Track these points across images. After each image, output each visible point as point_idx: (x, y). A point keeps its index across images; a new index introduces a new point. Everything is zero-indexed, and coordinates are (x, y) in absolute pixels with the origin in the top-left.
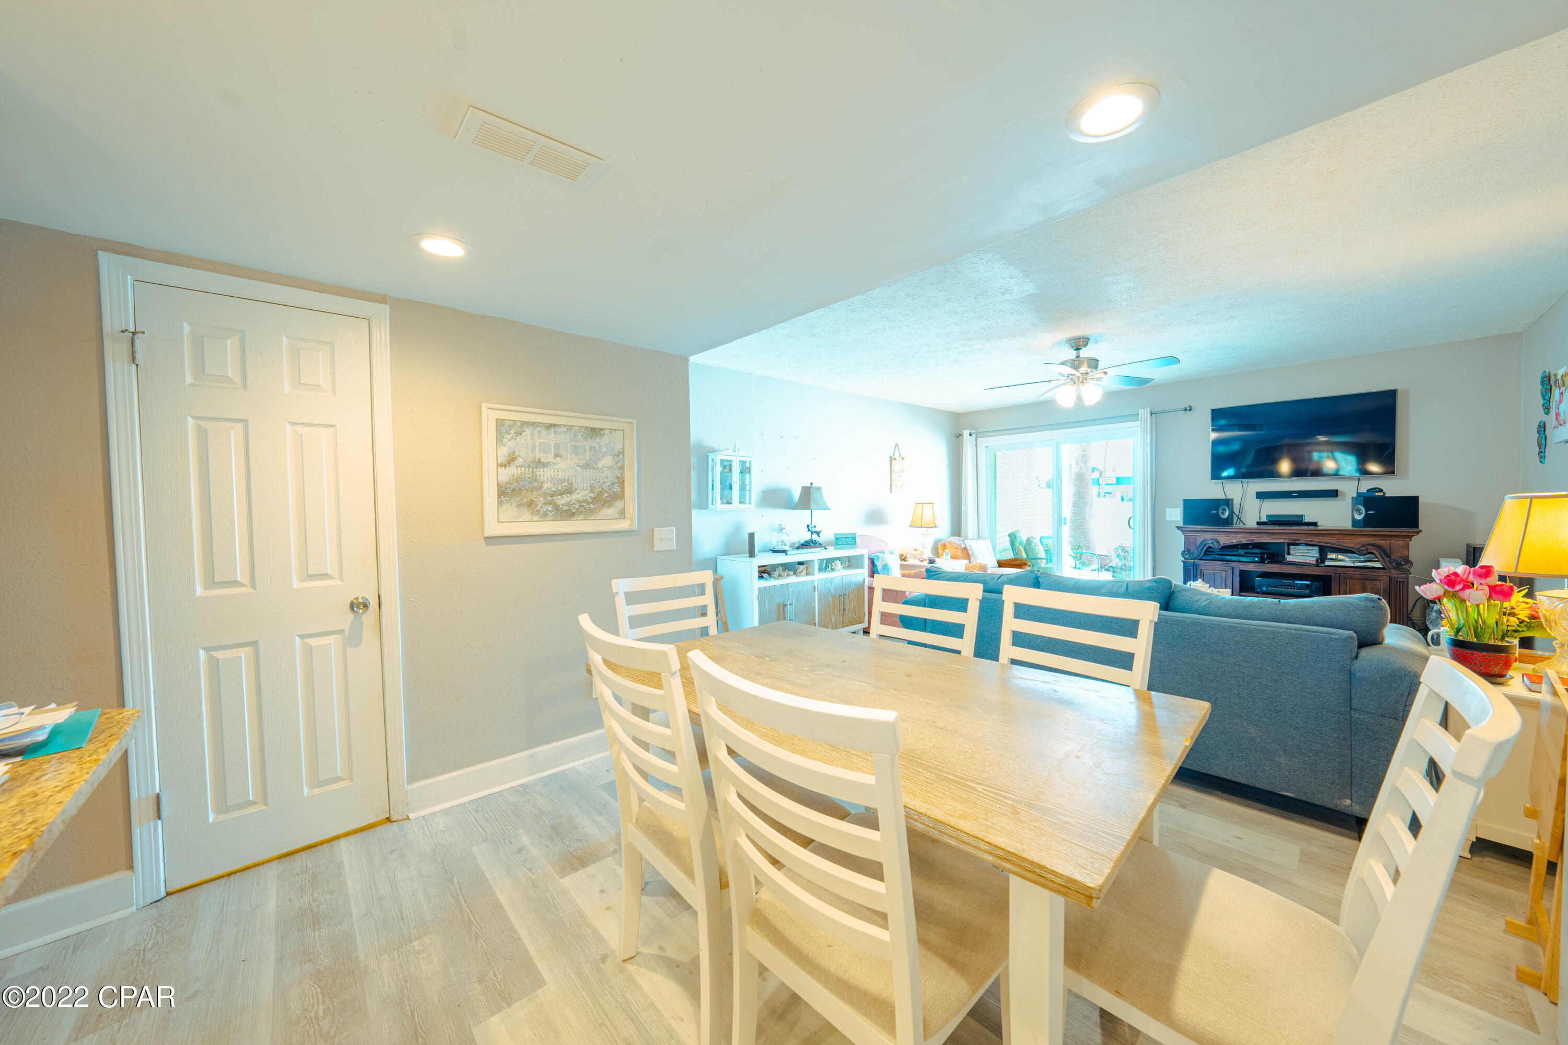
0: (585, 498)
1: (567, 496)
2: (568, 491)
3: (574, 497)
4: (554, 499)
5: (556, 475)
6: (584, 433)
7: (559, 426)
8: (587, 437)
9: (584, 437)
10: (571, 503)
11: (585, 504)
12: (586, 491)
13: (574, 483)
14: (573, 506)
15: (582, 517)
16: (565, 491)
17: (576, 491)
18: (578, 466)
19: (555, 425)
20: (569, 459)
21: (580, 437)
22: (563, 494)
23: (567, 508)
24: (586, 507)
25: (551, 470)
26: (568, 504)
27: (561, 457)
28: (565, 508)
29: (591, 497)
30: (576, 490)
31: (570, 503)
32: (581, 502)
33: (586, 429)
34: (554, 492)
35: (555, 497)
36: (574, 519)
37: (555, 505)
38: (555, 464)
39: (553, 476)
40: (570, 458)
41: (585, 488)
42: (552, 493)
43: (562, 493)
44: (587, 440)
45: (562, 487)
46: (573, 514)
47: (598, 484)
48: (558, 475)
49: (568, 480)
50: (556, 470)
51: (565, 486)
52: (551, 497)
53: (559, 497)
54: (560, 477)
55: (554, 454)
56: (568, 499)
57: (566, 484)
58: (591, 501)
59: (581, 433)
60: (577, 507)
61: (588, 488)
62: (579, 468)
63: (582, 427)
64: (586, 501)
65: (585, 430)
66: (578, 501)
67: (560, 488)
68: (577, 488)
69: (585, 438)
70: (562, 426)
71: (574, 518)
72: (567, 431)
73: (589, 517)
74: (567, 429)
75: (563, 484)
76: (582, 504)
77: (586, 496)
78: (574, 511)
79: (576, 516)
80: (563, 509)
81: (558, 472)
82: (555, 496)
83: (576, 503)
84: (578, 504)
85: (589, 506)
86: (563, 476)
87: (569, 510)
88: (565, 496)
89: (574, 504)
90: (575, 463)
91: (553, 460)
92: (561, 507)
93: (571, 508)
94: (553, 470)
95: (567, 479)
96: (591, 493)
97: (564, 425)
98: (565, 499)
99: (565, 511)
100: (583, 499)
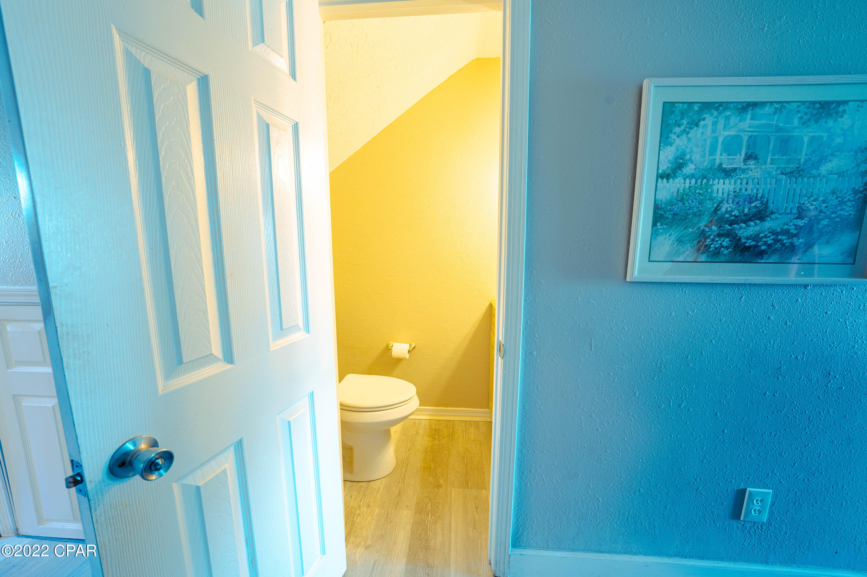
0: (786, 227)
1: (756, 224)
2: (758, 216)
3: (768, 224)
4: (734, 228)
5: (743, 190)
6: (806, 113)
7: (763, 104)
8: (809, 120)
9: (803, 121)
10: (761, 235)
11: (784, 237)
12: (789, 216)
13: (770, 202)
14: (764, 239)
15: (774, 258)
16: (755, 215)
17: (773, 216)
18: (782, 173)
19: (754, 105)
20: (769, 161)
21: (796, 122)
22: (750, 220)
23: (753, 243)
24: (785, 241)
25: (736, 181)
26: (756, 237)
27: (756, 158)
28: (750, 243)
29: (795, 225)
30: (772, 213)
31: (758, 235)
32: (778, 234)
33: (812, 106)
34: (735, 216)
35: (736, 226)
36: (762, 261)
37: (734, 238)
38: (744, 171)
39: (738, 191)
40: (772, 159)
41: (788, 211)
42: (733, 218)
43: (747, 219)
44: (808, 126)
45: (749, 210)
46: (762, 253)
47: (814, 203)
48: (746, 190)
49: (761, 198)
50: (744, 182)
51: (756, 207)
52: (730, 225)
53: (743, 225)
54: (749, 192)
55: (746, 155)
56: (757, 228)
57: (758, 203)
58: (795, 232)
59: (799, 115)
60: (770, 242)
61: (795, 211)
62: (784, 176)
63: (804, 103)
64: (786, 232)
65: (808, 108)
66: (773, 232)
67: (746, 211)
68: (774, 210)
69: (804, 123)
70: (769, 104)
71: (762, 259)
72: (775, 113)
73: (787, 259)
74: (775, 108)
75: (753, 205)
76: (780, 237)
77: (787, 225)
78: (763, 248)
79: (765, 256)
80: (747, 245)
81: (747, 184)
82: (737, 223)
83: (769, 235)
84: (772, 237)
85: (790, 240)
86: (755, 191)
87: (755, 246)
88: (752, 223)
89: (765, 236)
90: (778, 168)
91: (742, 166)
92: (743, 241)
93: (760, 244)
94: (739, 181)
95: (760, 195)
96: (797, 218)
97: (772, 103)
98: (752, 229)
99: (750, 247)
100: (781, 228)
